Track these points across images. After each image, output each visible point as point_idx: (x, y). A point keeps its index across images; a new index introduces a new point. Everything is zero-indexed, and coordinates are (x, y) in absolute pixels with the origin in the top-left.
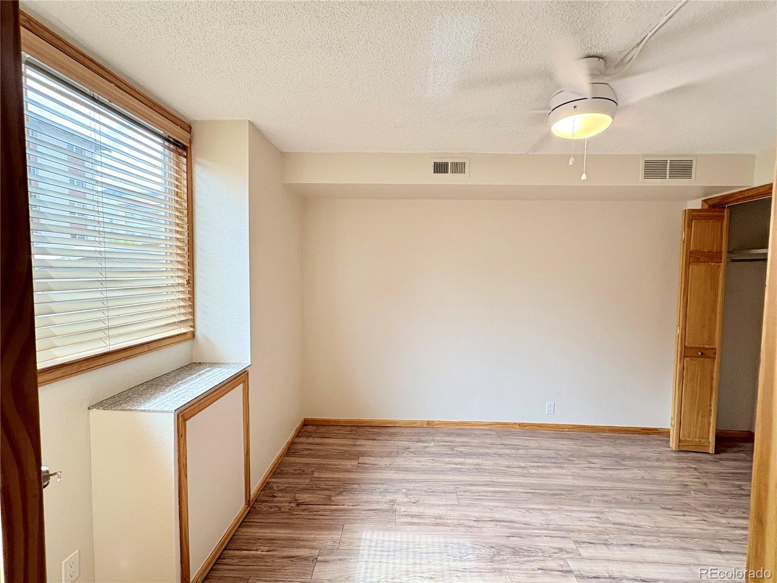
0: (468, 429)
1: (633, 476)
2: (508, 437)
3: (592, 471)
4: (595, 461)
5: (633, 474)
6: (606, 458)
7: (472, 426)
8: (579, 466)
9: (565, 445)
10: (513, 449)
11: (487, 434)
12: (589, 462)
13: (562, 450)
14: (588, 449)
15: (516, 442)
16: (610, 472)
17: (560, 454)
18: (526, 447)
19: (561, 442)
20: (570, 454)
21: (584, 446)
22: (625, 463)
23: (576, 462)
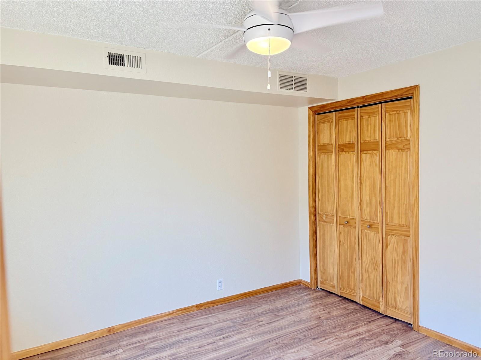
0: (151, 324)
1: (288, 322)
2: (190, 320)
3: (262, 328)
4: (262, 319)
5: (288, 321)
6: (267, 315)
7: (154, 320)
8: (252, 327)
9: (236, 313)
10: (198, 329)
11: (170, 324)
12: (258, 321)
13: (236, 318)
14: (253, 311)
15: (199, 323)
16: (274, 324)
17: (236, 322)
18: (209, 325)
19: (232, 311)
20: (242, 319)
21: (250, 310)
22: (280, 314)
23: (249, 324)
